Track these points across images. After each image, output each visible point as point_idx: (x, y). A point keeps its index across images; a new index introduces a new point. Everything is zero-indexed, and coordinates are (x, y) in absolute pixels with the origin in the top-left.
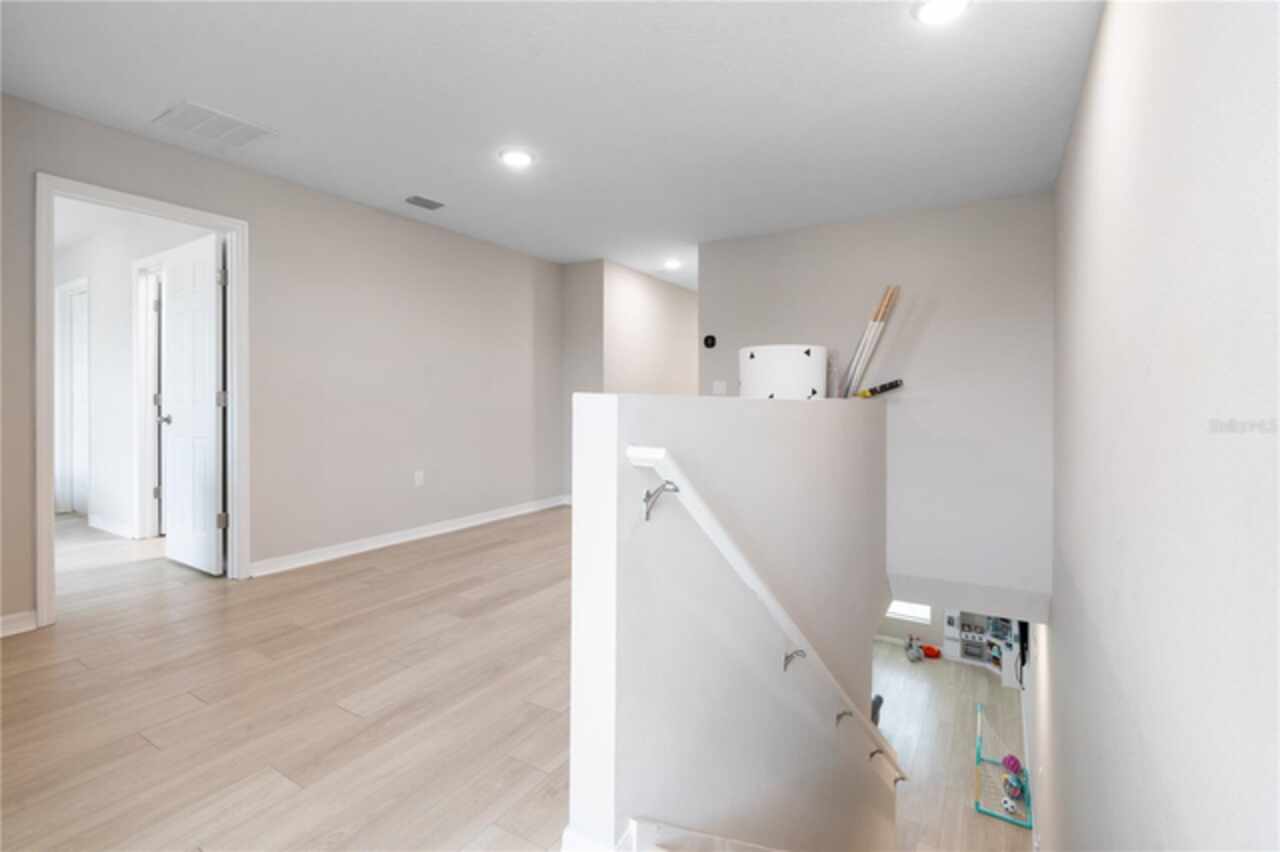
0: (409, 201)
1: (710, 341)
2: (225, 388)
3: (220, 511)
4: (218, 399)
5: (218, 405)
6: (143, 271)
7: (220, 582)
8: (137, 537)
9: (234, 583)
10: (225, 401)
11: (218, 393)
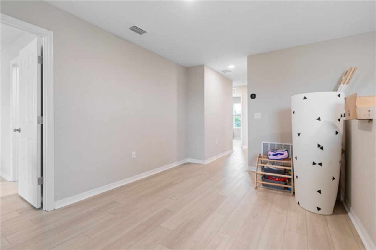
0: (131, 29)
1: (253, 96)
2: (42, 115)
3: (39, 176)
4: (38, 120)
5: (38, 123)
6: (15, 65)
7: (40, 211)
8: (12, 181)
9: (46, 212)
10: (42, 121)
11: (38, 117)
